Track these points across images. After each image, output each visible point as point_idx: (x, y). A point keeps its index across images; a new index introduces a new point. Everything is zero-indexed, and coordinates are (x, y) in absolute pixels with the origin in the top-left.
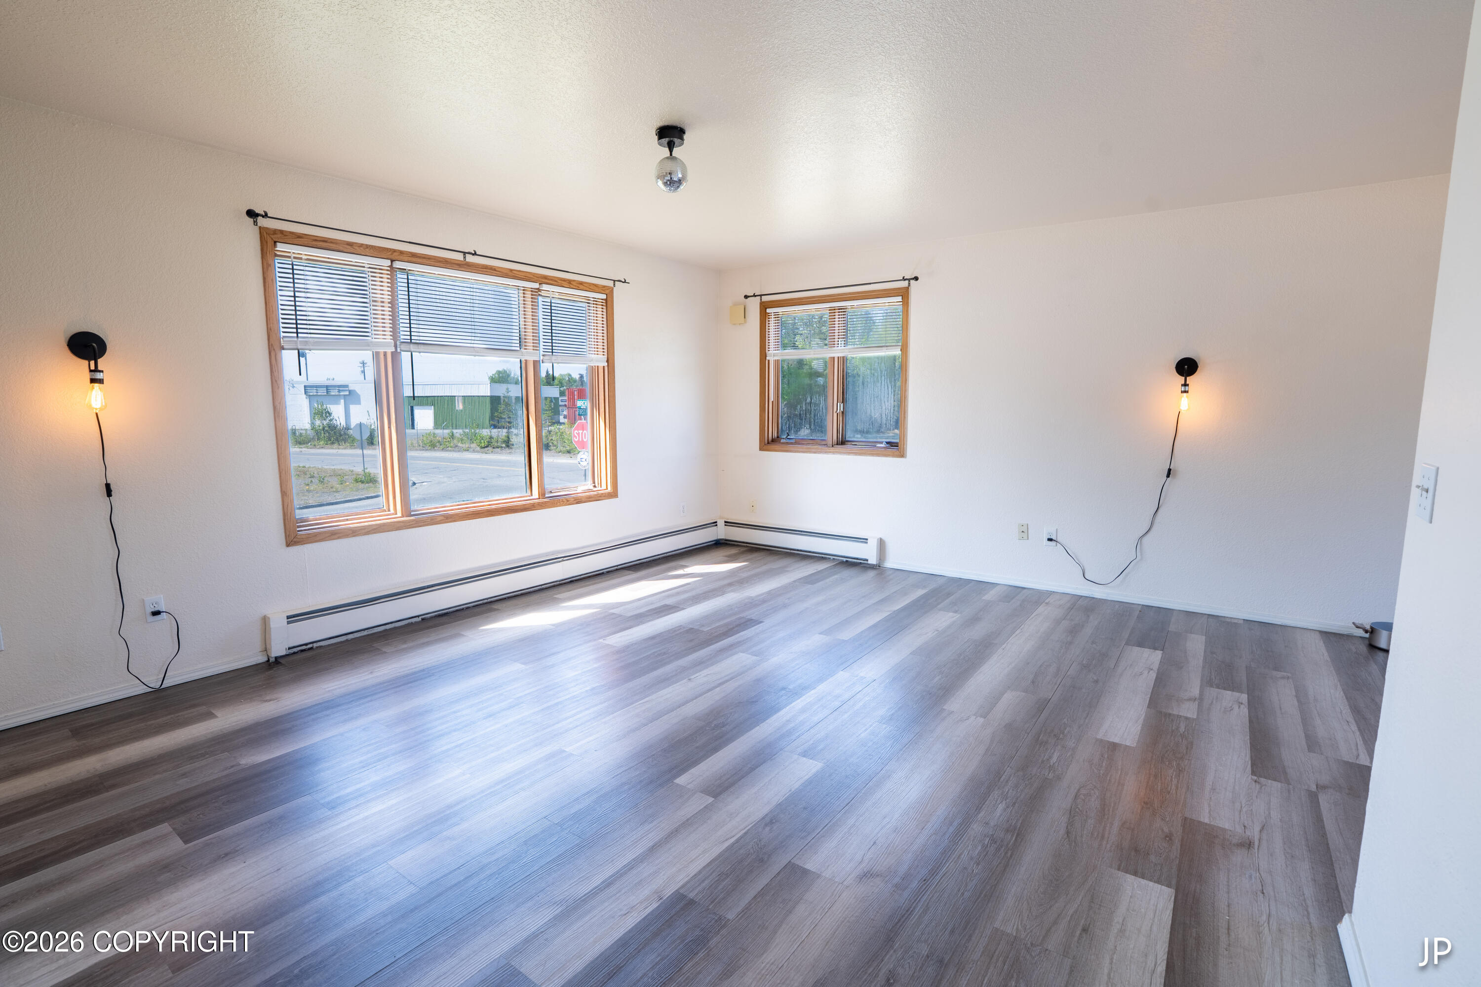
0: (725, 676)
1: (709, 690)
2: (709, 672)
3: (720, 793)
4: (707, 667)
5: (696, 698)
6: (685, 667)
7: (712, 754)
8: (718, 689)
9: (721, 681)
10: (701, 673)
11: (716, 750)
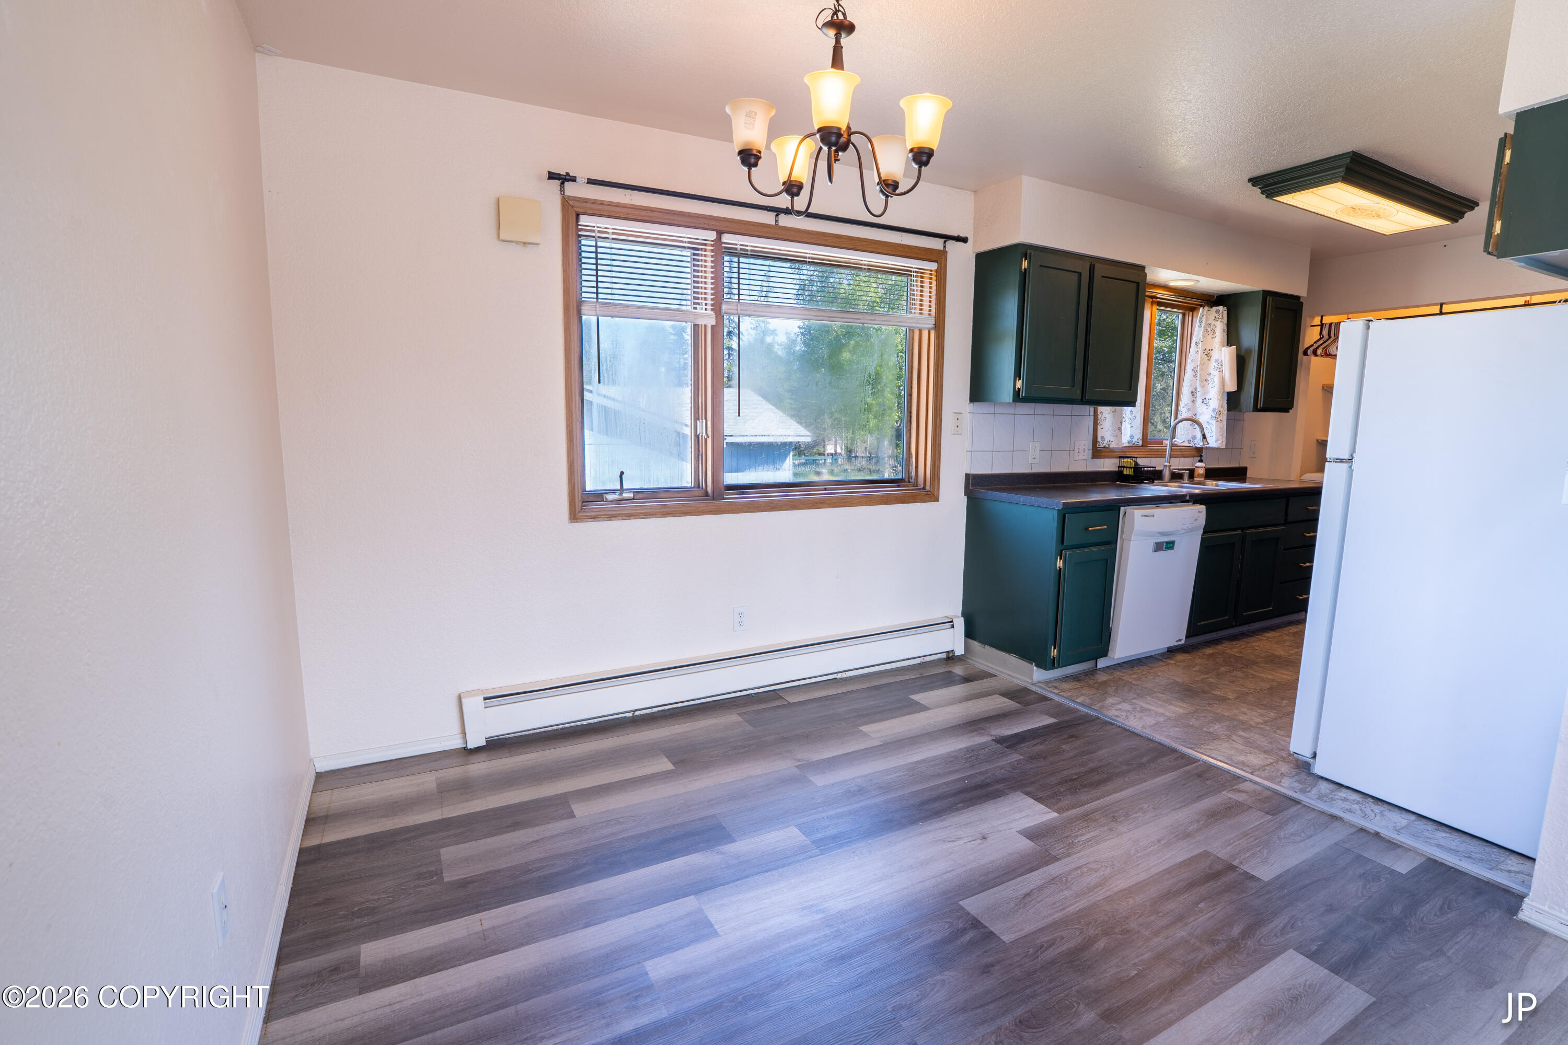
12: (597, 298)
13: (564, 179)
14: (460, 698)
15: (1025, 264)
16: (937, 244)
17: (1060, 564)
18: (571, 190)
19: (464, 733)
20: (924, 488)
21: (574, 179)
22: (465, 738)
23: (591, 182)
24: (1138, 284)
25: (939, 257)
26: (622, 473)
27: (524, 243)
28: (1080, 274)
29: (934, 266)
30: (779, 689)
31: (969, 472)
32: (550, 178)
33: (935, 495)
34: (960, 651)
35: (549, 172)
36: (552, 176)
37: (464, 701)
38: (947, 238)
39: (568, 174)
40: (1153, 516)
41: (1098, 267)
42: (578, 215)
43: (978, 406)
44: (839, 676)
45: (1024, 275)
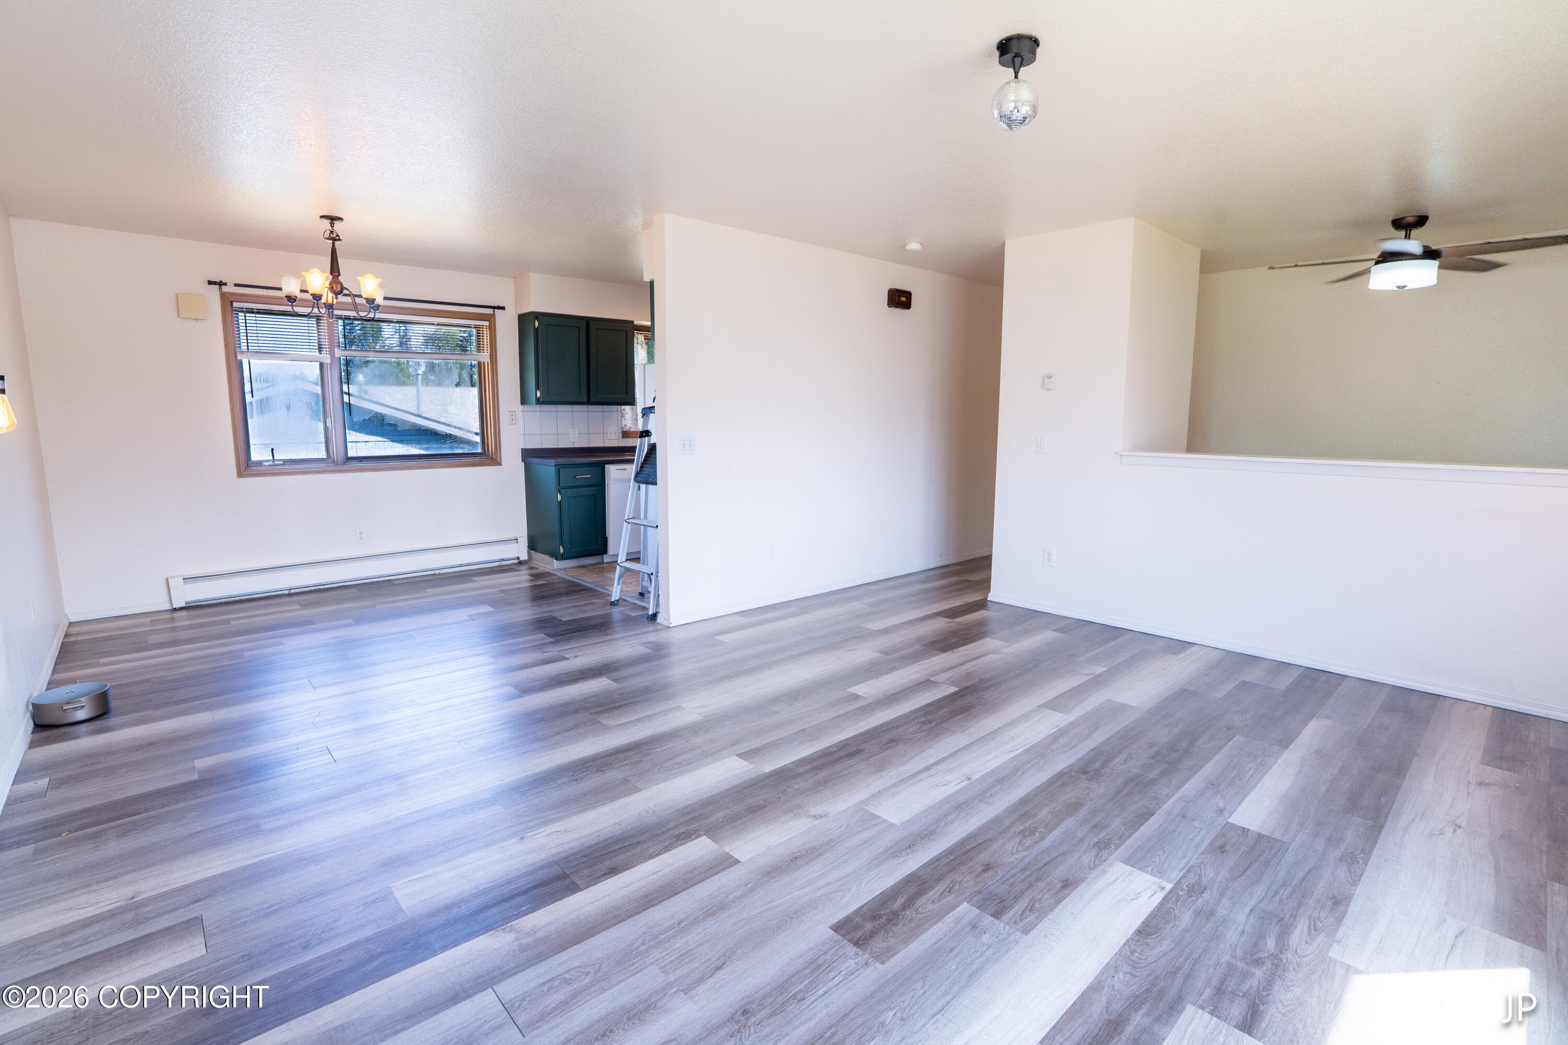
0: (922, 780)
1: (941, 761)
2: (944, 788)
3: (926, 681)
4: (950, 798)
5: (956, 752)
6: (981, 801)
7: (933, 702)
8: (931, 762)
9: (928, 773)
10: (957, 788)
11: (930, 705)
12: (248, 349)
13: (221, 284)
14: (167, 580)
15: (537, 324)
16: (490, 311)
17: (559, 497)
18: (224, 288)
19: (171, 600)
20: (492, 458)
21: (225, 284)
22: (171, 603)
23: (236, 285)
24: (626, 332)
25: (491, 319)
26: (272, 450)
27: (197, 320)
28: (579, 328)
29: (487, 323)
30: (393, 580)
31: (524, 447)
32: (209, 284)
33: (499, 461)
34: (524, 556)
35: (209, 281)
36: (210, 283)
37: (170, 580)
38: (494, 308)
39: (221, 281)
40: (625, 470)
41: (591, 323)
42: (232, 303)
43: (526, 407)
44: (437, 572)
45: (537, 330)
